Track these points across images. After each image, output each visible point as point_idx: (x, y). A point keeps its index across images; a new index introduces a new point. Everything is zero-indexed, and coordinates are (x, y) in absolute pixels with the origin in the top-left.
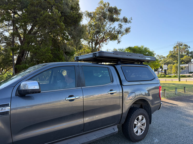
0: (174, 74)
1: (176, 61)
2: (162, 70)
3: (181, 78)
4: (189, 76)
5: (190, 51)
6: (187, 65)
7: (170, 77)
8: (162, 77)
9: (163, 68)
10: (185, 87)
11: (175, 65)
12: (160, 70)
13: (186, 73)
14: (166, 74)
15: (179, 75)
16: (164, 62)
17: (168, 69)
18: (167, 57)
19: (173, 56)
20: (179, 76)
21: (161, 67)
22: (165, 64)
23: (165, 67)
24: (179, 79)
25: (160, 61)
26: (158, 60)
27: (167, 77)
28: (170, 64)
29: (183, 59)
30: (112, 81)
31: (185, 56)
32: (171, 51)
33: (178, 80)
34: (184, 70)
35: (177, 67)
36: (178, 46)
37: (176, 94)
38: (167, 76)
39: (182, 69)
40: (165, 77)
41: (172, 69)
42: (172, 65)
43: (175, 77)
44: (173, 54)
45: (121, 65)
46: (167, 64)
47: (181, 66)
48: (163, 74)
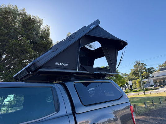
0: (139, 88)
1: (138, 77)
2: (128, 86)
3: (146, 92)
4: (151, 89)
5: (147, 68)
6: (147, 80)
7: (136, 91)
8: (129, 92)
9: (129, 84)
10: (152, 100)
11: (138, 80)
12: (127, 85)
13: (148, 87)
14: (133, 89)
15: (144, 88)
16: (129, 79)
17: (133, 84)
18: (130, 74)
19: (135, 73)
20: (144, 90)
21: (127, 84)
22: (129, 80)
23: (130, 83)
24: (144, 92)
25: (125, 78)
26: (123, 77)
27: (133, 92)
28: (134, 80)
29: (143, 74)
30: (56, 109)
31: (144, 73)
32: (132, 69)
33: (143, 94)
34: (146, 84)
35: (140, 82)
36: (137, 64)
37: (146, 109)
38: (133, 90)
39: (144, 83)
40: (131, 91)
41: (136, 84)
42: (135, 80)
43: (140, 91)
44: (135, 71)
45: (74, 82)
46: (131, 80)
47: (143, 80)
48: (129, 89)
